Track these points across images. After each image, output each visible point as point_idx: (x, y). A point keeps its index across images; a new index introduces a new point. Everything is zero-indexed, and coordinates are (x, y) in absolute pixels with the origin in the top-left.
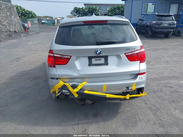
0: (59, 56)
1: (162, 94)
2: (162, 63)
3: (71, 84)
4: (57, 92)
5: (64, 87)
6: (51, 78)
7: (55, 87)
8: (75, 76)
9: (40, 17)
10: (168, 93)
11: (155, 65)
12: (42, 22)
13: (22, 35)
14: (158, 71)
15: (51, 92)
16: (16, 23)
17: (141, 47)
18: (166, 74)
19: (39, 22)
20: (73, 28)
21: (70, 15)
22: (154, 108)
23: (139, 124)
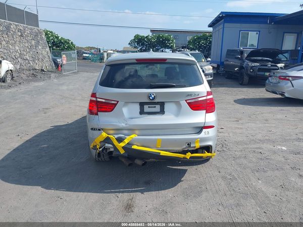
0: (104, 101)
1: (244, 161)
2: (258, 122)
3: (116, 136)
4: (98, 147)
5: (108, 140)
6: (92, 129)
7: (96, 140)
8: (121, 126)
9: (81, 48)
10: (254, 160)
11: (247, 124)
12: (84, 56)
13: (53, 75)
14: (249, 132)
15: (91, 147)
16: (44, 57)
17: (209, 94)
18: (259, 137)
19: (78, 56)
20: (127, 67)
21: (129, 46)
22: (229, 177)
23: (204, 195)
